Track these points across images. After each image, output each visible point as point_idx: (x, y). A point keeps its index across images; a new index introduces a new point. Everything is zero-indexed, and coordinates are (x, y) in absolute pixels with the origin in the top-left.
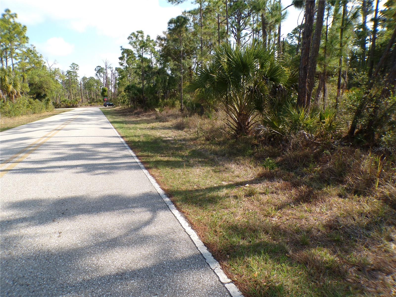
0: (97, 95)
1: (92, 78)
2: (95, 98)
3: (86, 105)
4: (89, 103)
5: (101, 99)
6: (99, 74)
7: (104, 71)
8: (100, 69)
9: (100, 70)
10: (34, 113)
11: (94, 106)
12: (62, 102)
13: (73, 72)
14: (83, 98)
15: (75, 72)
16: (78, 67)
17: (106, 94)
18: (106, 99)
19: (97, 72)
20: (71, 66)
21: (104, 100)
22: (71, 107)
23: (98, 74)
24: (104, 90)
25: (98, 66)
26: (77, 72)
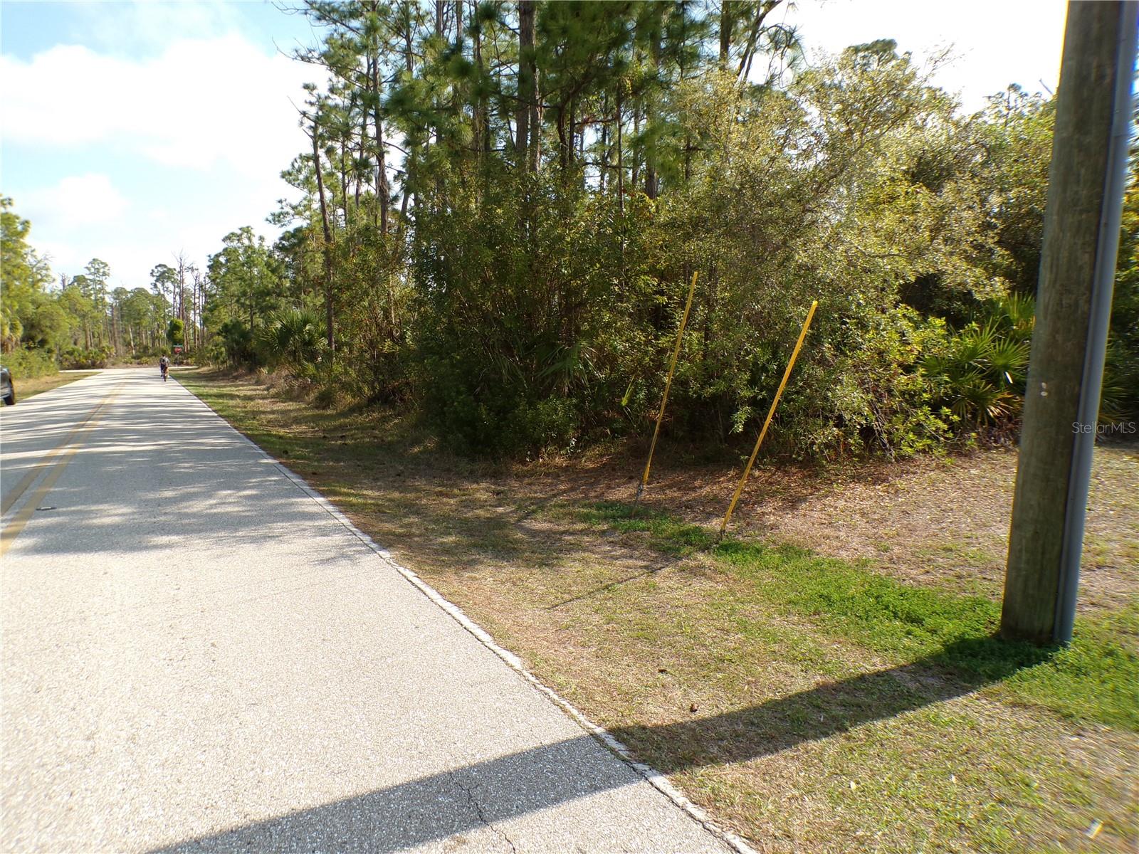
0: (154, 338)
1: (140, 292)
2: (150, 345)
3: (126, 363)
4: (134, 358)
5: (166, 347)
6: (163, 285)
7: (176, 277)
8: (164, 272)
9: (164, 275)
10: (30, 377)
11: (147, 364)
12: (67, 356)
13: (93, 281)
14: (118, 344)
15: (101, 282)
16: (107, 268)
17: (179, 335)
18: (178, 348)
19: (155, 278)
20: (90, 266)
21: (173, 349)
22: (88, 368)
23: (159, 285)
24: (175, 327)
25: (160, 266)
26: (105, 281)
